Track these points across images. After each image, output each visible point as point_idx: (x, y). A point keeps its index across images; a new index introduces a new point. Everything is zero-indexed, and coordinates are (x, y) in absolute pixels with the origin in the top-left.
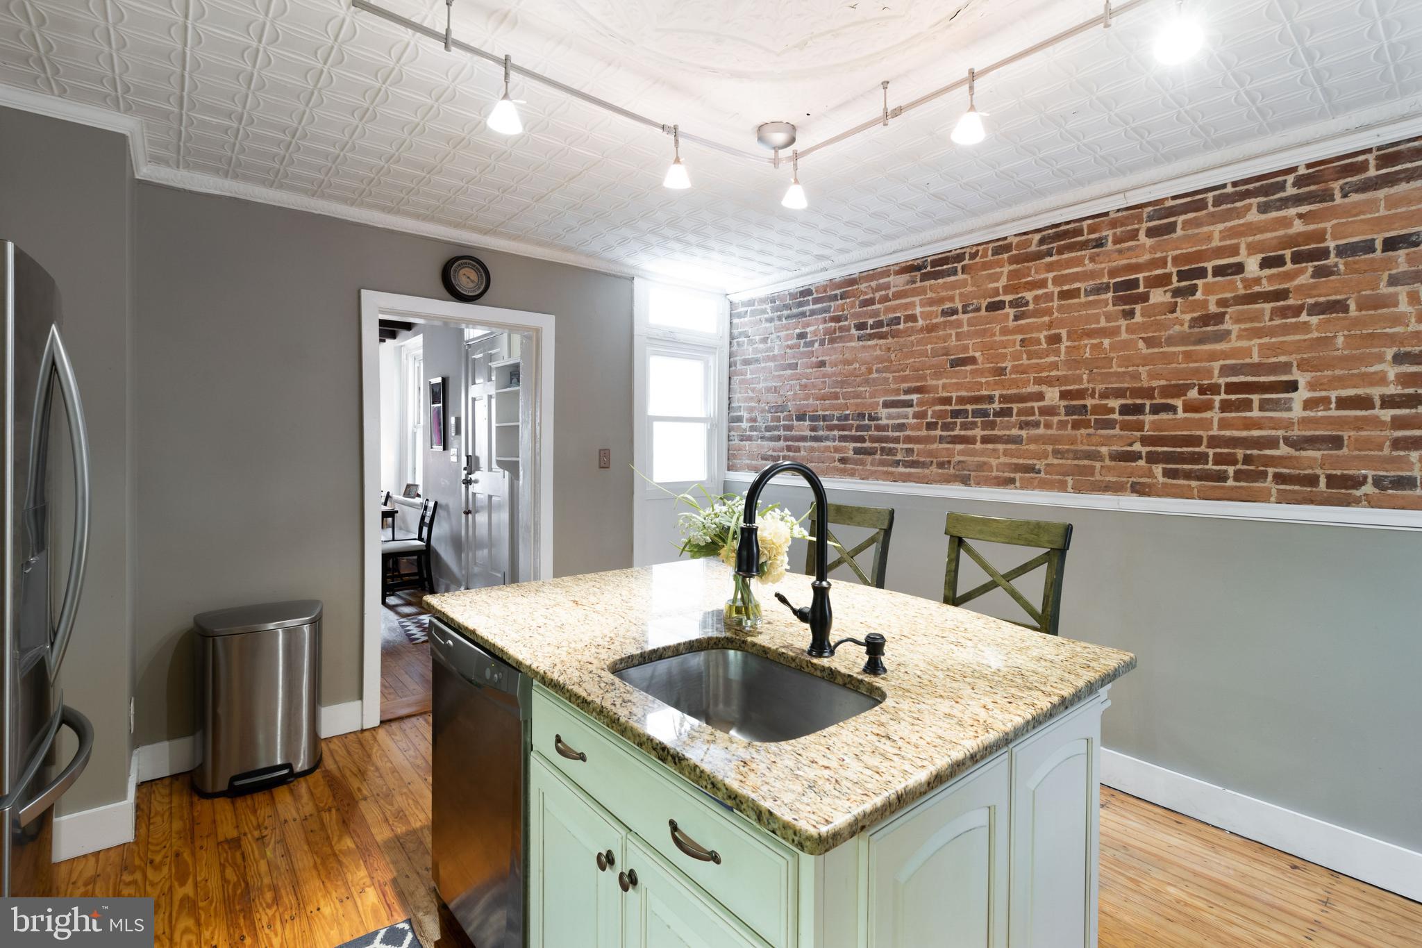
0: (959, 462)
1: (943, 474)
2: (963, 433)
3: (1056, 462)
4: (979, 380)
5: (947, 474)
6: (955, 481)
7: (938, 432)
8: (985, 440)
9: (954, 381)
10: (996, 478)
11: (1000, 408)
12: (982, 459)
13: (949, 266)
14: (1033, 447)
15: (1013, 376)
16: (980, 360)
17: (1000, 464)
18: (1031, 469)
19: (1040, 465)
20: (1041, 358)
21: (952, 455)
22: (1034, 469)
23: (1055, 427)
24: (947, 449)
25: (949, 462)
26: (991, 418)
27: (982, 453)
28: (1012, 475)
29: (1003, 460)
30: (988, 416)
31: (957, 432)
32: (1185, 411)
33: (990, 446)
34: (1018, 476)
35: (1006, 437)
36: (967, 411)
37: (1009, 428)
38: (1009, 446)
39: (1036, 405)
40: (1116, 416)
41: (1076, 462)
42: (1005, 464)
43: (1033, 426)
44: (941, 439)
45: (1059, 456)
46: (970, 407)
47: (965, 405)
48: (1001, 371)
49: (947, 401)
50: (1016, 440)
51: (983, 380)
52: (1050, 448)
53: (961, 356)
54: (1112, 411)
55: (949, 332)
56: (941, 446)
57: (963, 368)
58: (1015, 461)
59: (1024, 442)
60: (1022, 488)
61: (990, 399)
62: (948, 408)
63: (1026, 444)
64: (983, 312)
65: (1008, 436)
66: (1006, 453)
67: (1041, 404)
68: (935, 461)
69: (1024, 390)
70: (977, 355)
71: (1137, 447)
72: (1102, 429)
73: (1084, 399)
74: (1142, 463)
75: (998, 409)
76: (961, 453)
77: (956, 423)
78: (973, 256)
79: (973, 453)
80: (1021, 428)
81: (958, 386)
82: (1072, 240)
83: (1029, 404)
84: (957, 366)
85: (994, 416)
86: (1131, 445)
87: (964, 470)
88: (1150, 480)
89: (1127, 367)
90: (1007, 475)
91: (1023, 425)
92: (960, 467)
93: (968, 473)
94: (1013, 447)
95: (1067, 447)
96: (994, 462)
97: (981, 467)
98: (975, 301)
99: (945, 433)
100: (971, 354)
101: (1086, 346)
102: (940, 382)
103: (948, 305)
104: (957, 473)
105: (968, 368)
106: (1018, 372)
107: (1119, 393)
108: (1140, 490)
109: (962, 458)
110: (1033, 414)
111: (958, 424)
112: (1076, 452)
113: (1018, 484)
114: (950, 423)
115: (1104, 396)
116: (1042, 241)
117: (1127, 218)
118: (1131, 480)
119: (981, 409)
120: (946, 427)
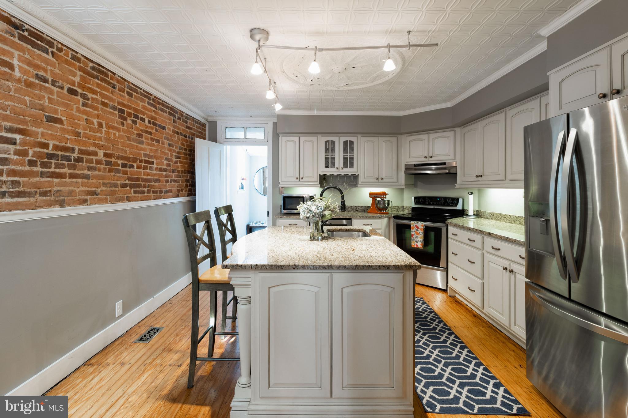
0: (58, 191)
1: (47, 201)
2: (57, 170)
3: (104, 189)
4: (66, 136)
5: (50, 200)
6: (55, 205)
7: (38, 169)
8: (72, 176)
9: (50, 132)
10: (79, 200)
11: (78, 157)
12: (70, 188)
13: (42, 44)
14: (94, 181)
15: (84, 139)
16: (65, 123)
17: (80, 191)
18: (94, 193)
19: (98, 191)
20: (95, 133)
21: (52, 186)
22: (96, 193)
23: (102, 171)
24: (48, 182)
25: (50, 191)
26: (72, 162)
27: (71, 185)
28: (86, 197)
29: (81, 188)
30: (71, 161)
31: (52, 170)
32: (137, 168)
33: (74, 180)
34: (88, 197)
35: (82, 175)
36: (58, 155)
37: (83, 170)
38: (84, 180)
39: (94, 158)
40: (120, 168)
41: (111, 188)
42: (83, 191)
43: (94, 169)
44: (42, 174)
45: (105, 186)
46: (60, 153)
47: (58, 151)
48: (78, 134)
49: (46, 146)
50: (87, 177)
51: (69, 137)
52: (101, 182)
53: (53, 115)
54: (118, 165)
55: (43, 94)
56: (43, 179)
57: (55, 125)
58: (87, 189)
59: (91, 178)
60: (90, 204)
61: (73, 150)
62: (46, 151)
63: (92, 179)
64: (65, 91)
65: (83, 174)
66: (83, 184)
67: (97, 158)
68: (38, 191)
69: (89, 148)
70: (63, 118)
71: (127, 182)
72: (117, 173)
73: (112, 158)
74: (128, 188)
75: (76, 157)
76: (58, 184)
77: (51, 163)
78: (60, 50)
79: (65, 185)
80: (89, 170)
81: (53, 137)
82: (105, 78)
83: (91, 157)
84: (51, 121)
85: (74, 161)
86: (125, 181)
87: (60, 196)
88: (130, 195)
89: (123, 147)
90: (84, 197)
91: (90, 169)
92: (58, 194)
93: (63, 198)
94: (86, 181)
95: (108, 181)
96: (77, 190)
97: (71, 193)
98: (60, 81)
99: (44, 170)
100: (59, 117)
101: (112, 132)
102: (40, 130)
103: (41, 73)
104: (57, 198)
105: (59, 126)
106: (86, 137)
107: (122, 158)
108: (129, 200)
109: (59, 188)
110: (92, 163)
111: (53, 164)
112: (111, 184)
113: (89, 203)
114: (47, 162)
115: (118, 158)
116: (93, 68)
117: (122, 82)
118: (126, 195)
119: (67, 156)
120: (44, 165)
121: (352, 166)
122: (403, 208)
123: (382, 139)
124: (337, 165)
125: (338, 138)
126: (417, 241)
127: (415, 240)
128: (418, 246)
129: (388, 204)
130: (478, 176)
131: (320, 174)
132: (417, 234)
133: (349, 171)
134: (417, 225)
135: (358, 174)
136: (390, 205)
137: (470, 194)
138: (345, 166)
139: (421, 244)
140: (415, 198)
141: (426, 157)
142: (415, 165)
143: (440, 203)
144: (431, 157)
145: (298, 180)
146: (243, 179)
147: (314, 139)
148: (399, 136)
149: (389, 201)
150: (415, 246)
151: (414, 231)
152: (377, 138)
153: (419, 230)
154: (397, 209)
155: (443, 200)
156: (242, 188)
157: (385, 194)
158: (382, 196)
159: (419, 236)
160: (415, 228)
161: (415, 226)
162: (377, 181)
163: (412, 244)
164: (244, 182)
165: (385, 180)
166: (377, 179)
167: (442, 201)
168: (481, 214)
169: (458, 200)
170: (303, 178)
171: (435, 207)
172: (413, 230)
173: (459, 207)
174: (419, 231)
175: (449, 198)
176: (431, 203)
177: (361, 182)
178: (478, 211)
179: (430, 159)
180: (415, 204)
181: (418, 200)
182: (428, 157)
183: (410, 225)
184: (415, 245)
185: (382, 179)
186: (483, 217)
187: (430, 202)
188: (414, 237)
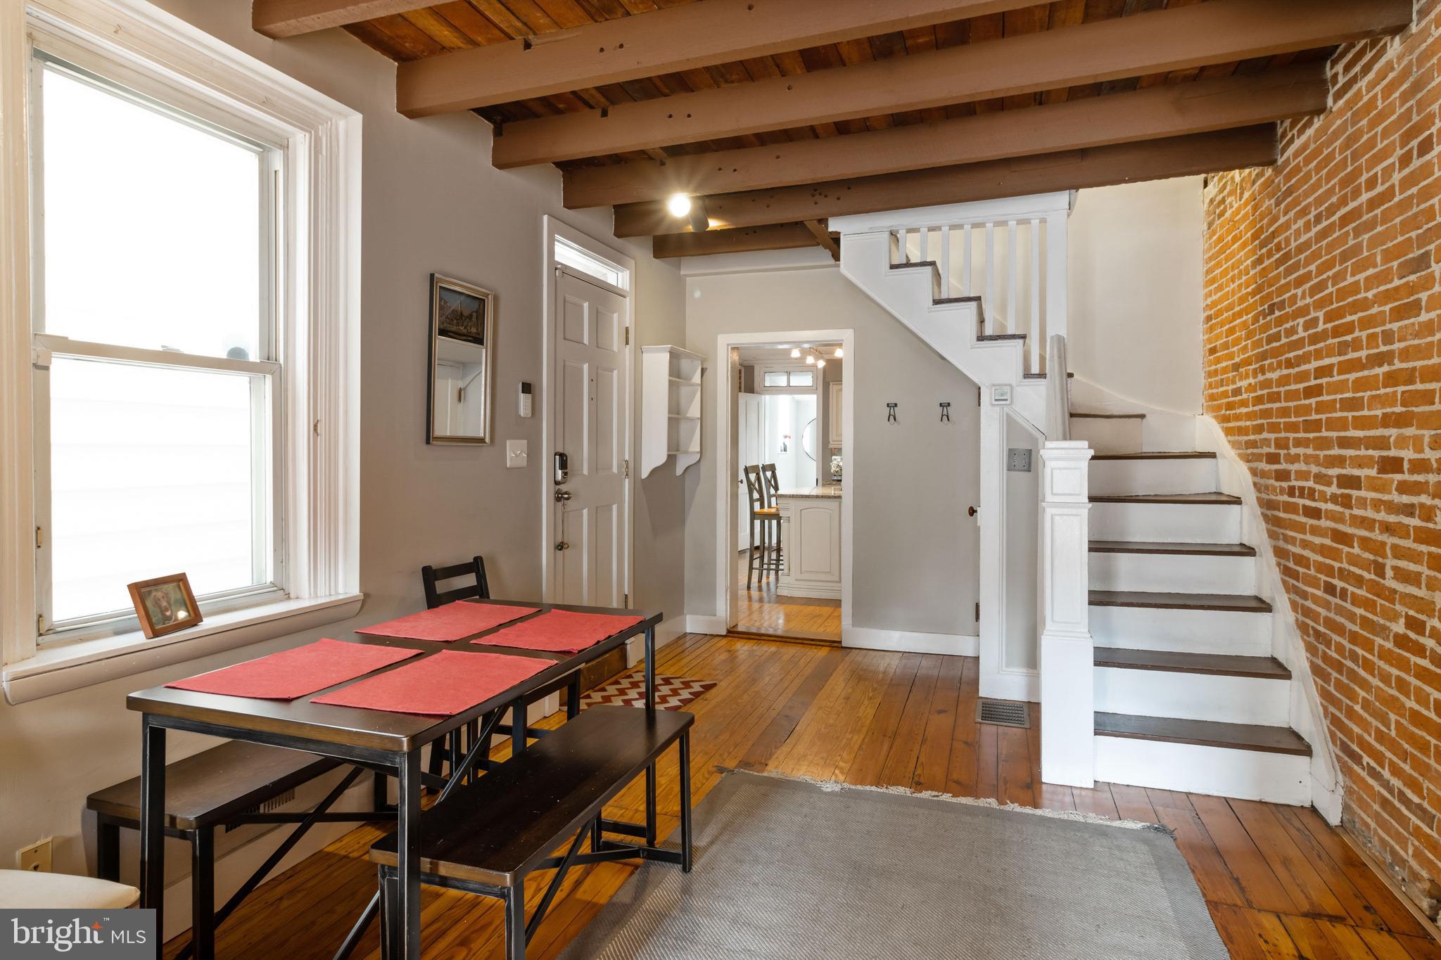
146: (786, 437)
156: (785, 450)
164: (787, 441)
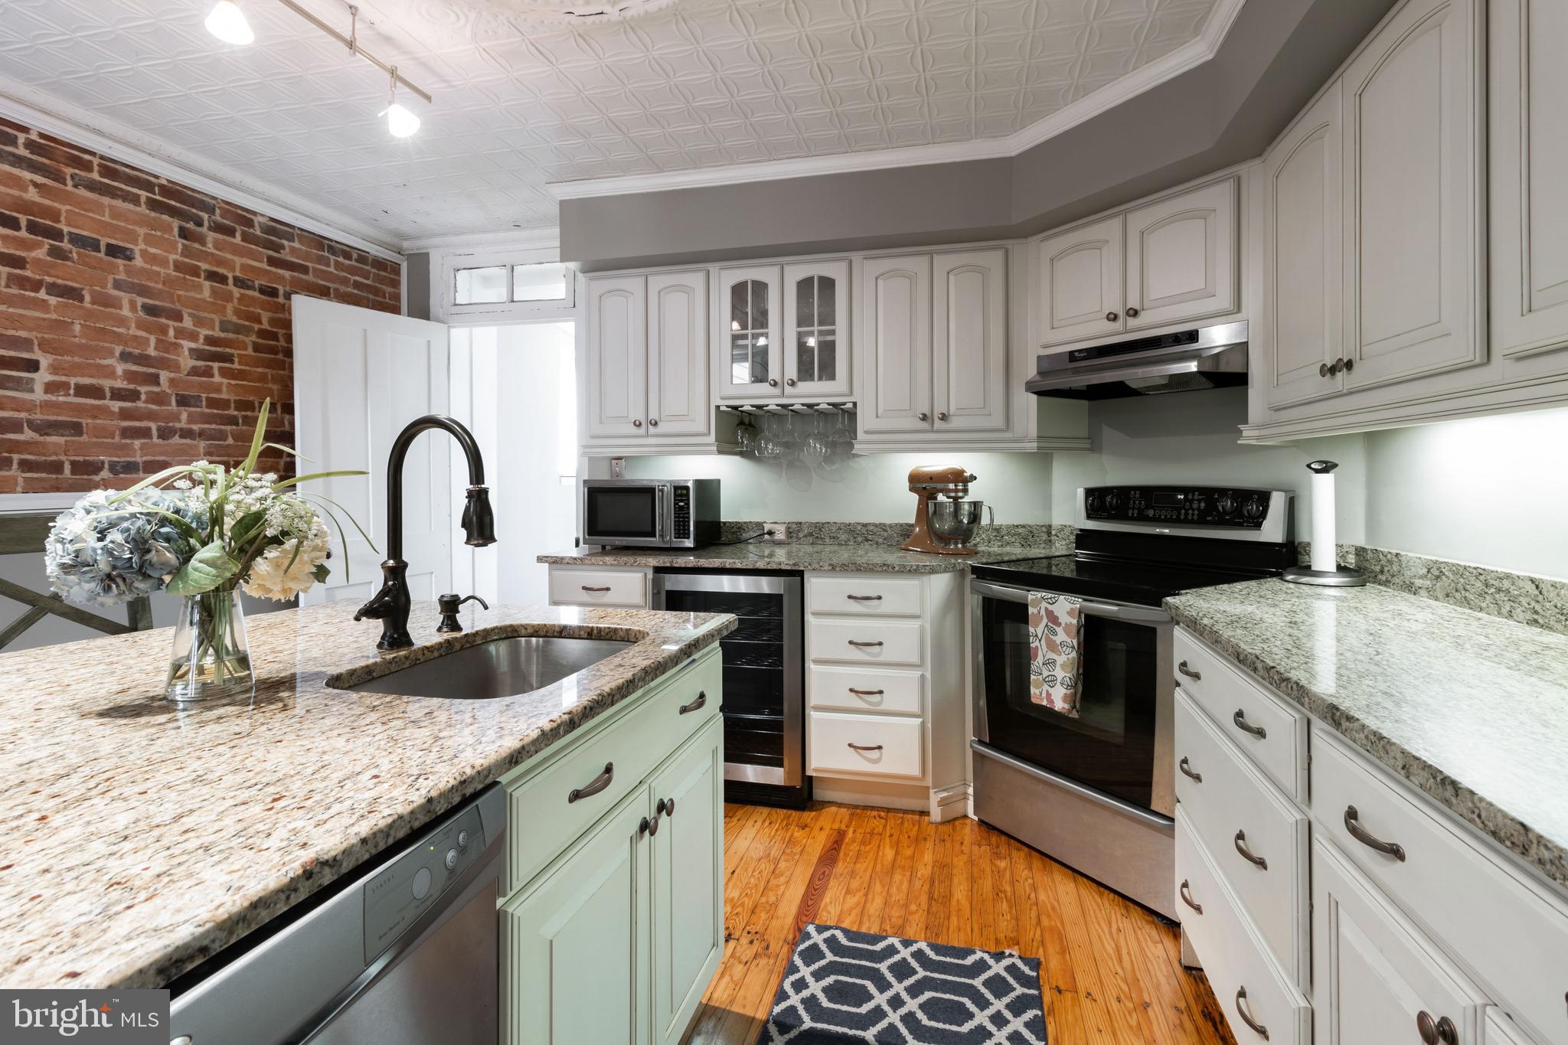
121: (828, 371)
122: (1049, 534)
123: (944, 262)
124: (774, 373)
125: (776, 270)
126: (1051, 681)
127: (1046, 673)
128: (1051, 702)
129: (975, 517)
130: (1333, 370)
131: (718, 407)
132: (1052, 646)
133: (817, 392)
134: (1050, 607)
135: (855, 404)
136: (985, 520)
137: (1317, 471)
138: (805, 371)
139: (1065, 698)
140: (1089, 492)
141: (1113, 317)
142: (1072, 356)
143: (1186, 514)
144: (1135, 313)
145: (642, 431)
147: (694, 279)
148: (1016, 247)
149: (976, 505)
150: (1045, 703)
151: (1040, 631)
152: (925, 259)
153: (1059, 630)
154: (1026, 539)
155: (1199, 501)
157: (961, 478)
158: (951, 486)
159: (1061, 659)
160: (1045, 620)
161: (1043, 612)
162: (924, 425)
163: (1033, 690)
165: (955, 423)
166: (924, 418)
167: (1195, 505)
168: (1378, 568)
169: (1263, 498)
170: (660, 424)
171: (1166, 531)
172: (1037, 630)
173: (1272, 531)
174: (1061, 636)
175: (1223, 492)
176: (1151, 513)
177: (866, 432)
178: (1364, 549)
179: (1132, 322)
180: (1089, 517)
181: (1099, 501)
182: (1121, 314)
183: (1025, 607)
184: (1044, 695)
185: (944, 417)
186: (1386, 583)
187: (1148, 507)
188: (1040, 659)
